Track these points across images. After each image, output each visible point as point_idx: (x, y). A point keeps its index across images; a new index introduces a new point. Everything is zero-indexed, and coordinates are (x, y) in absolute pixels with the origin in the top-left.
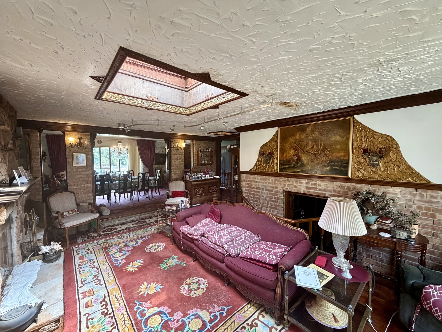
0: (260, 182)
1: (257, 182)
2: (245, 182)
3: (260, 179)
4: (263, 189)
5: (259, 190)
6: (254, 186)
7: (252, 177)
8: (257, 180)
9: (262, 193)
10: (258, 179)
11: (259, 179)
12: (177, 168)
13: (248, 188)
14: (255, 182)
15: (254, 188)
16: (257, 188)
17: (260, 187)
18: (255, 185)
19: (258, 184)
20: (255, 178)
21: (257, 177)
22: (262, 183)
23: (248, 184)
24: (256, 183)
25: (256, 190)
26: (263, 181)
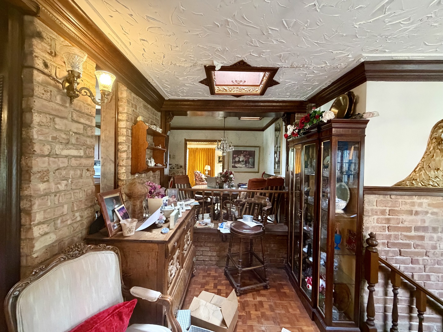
0: (427, 213)
1: (417, 213)
2: (376, 217)
3: (429, 205)
4: (435, 230)
5: (423, 234)
6: (406, 224)
7: (400, 200)
8: (419, 209)
9: (431, 238)
10: (420, 205)
11: (424, 205)
12: (62, 187)
13: (387, 232)
14: (410, 213)
15: (409, 229)
16: (417, 229)
17: (426, 225)
18: (412, 221)
19: (419, 217)
20: (413, 204)
21: (419, 201)
22: (432, 213)
23: (388, 220)
24: (413, 217)
25: (413, 233)
26: (435, 210)
